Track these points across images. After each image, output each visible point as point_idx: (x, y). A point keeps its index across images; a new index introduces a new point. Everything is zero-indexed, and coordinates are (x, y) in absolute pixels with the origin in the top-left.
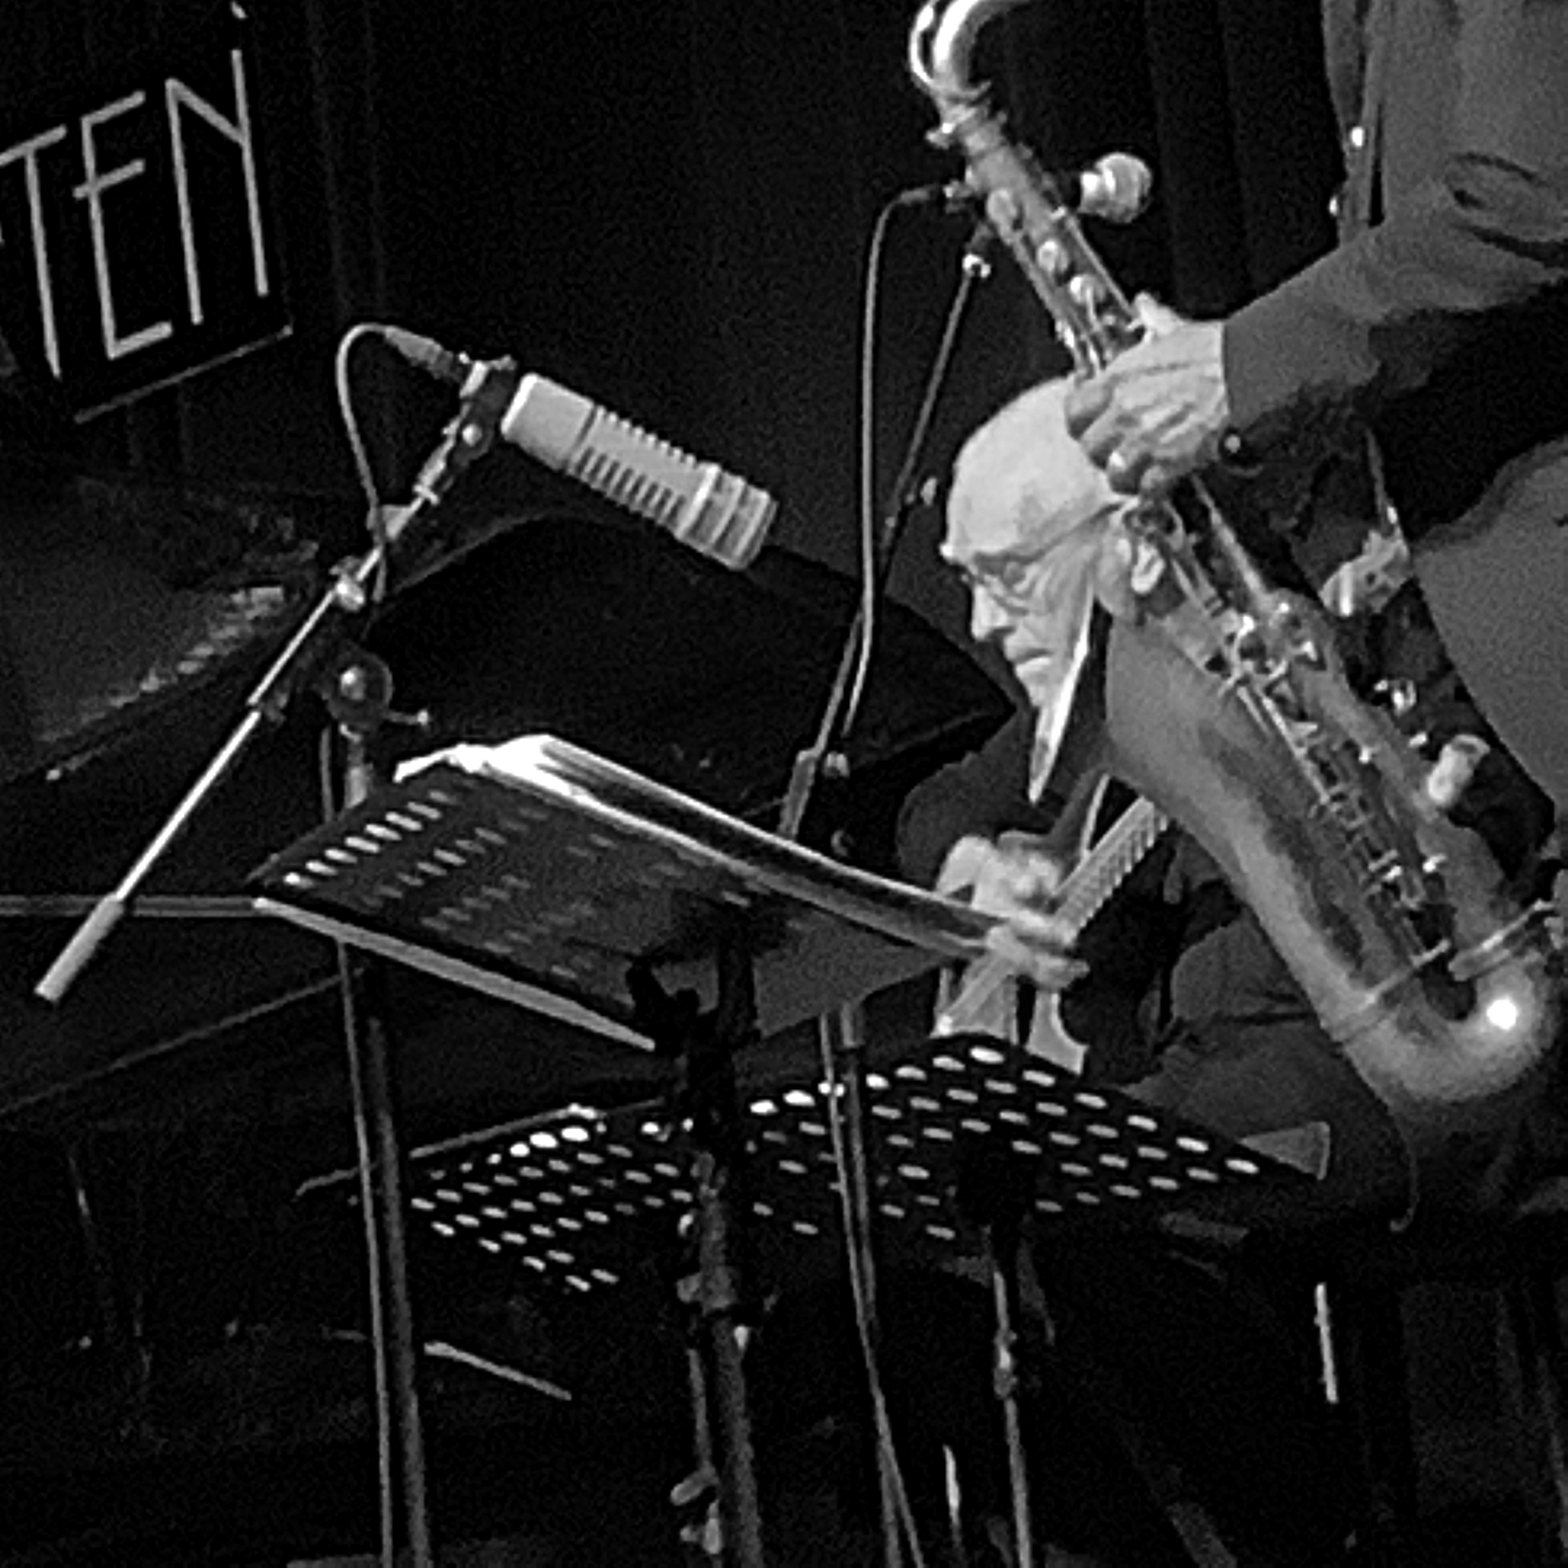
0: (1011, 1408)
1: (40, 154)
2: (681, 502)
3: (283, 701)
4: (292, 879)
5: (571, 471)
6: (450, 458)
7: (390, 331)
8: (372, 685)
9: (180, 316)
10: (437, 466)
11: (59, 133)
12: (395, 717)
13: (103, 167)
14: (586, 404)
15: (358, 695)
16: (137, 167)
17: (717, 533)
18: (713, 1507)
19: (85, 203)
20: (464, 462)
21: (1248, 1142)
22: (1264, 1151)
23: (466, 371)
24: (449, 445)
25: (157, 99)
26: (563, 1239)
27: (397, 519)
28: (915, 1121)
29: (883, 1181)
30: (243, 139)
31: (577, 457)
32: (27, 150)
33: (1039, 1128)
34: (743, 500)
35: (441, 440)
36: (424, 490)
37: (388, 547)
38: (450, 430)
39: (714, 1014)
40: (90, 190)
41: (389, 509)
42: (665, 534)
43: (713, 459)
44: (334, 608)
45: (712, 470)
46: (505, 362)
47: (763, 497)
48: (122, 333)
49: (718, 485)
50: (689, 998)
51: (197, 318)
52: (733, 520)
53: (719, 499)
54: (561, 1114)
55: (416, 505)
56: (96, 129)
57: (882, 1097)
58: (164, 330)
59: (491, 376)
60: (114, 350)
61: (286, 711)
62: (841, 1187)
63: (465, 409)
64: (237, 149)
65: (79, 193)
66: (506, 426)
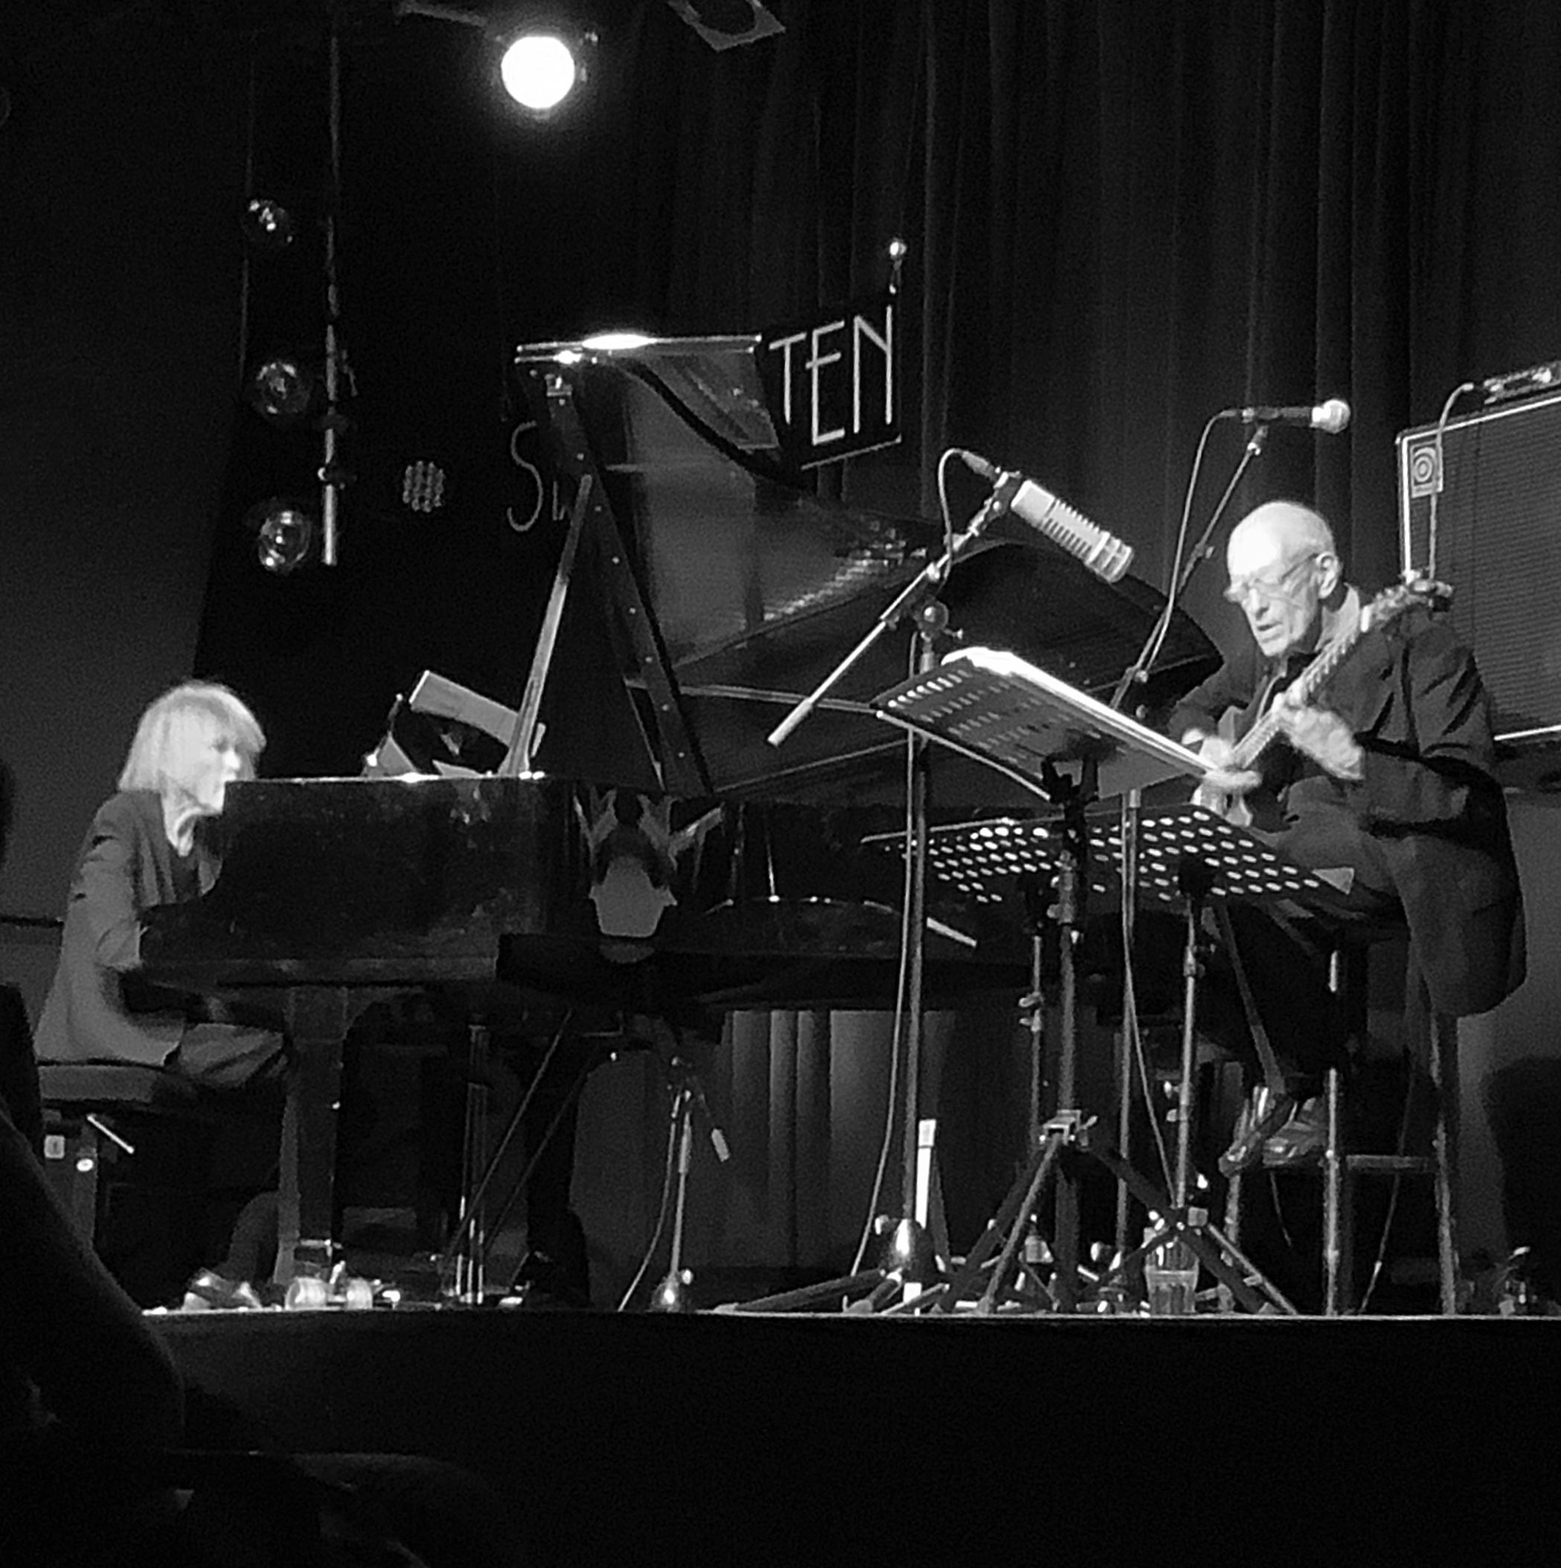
0: (1191, 981)
1: (793, 346)
2: (1089, 549)
3: (897, 619)
4: (892, 704)
5: (1041, 528)
6: (986, 516)
7: (966, 455)
8: (938, 616)
9: (849, 428)
10: (980, 519)
11: (802, 336)
12: (948, 632)
13: (821, 355)
14: (1052, 498)
15: (932, 620)
16: (837, 356)
17: (1105, 565)
18: (1038, 1011)
19: (810, 371)
20: (991, 519)
21: (1315, 872)
22: (1322, 877)
23: (998, 476)
24: (986, 510)
25: (850, 325)
26: (982, 879)
27: (959, 541)
28: (1162, 844)
30: (888, 349)
31: (1046, 521)
32: (787, 342)
34: (1119, 550)
35: (982, 507)
36: (973, 529)
37: (954, 556)
38: (988, 502)
39: (1078, 787)
40: (814, 364)
41: (955, 536)
42: (1081, 562)
43: (1108, 530)
44: (925, 579)
45: (1106, 535)
46: (1017, 474)
47: (1128, 550)
48: (821, 432)
49: (1109, 542)
50: (1068, 778)
51: (856, 429)
52: (1114, 559)
53: (1108, 549)
54: (997, 822)
55: (968, 535)
56: (821, 338)
57: (1150, 831)
58: (841, 433)
59: (1010, 479)
60: (816, 440)
61: (897, 624)
62: (1123, 871)
63: (996, 494)
64: (883, 354)
65: (808, 365)
66: (1014, 504)
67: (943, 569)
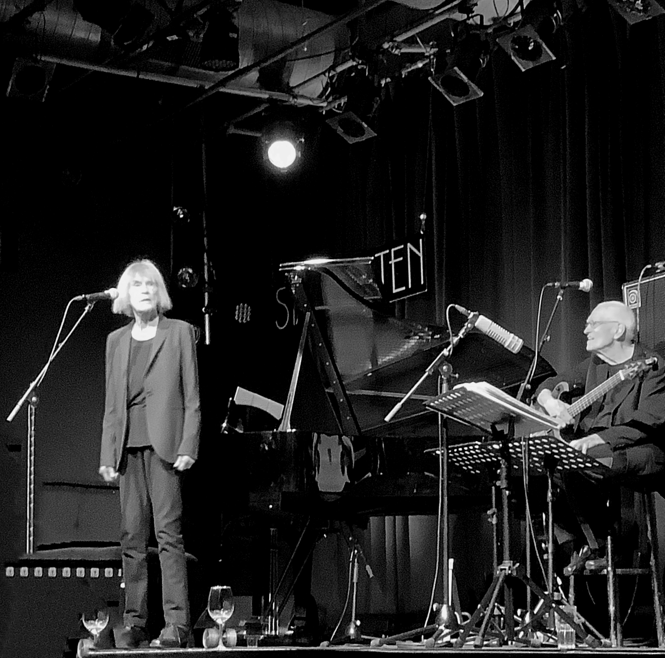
0: (550, 504)
1: (384, 255)
2: (506, 341)
3: (432, 370)
4: (432, 404)
5: (487, 334)
6: (465, 329)
7: (457, 306)
8: (448, 369)
9: (407, 286)
10: (463, 331)
11: (388, 251)
12: (452, 375)
13: (395, 258)
14: (490, 321)
15: (446, 371)
16: (401, 259)
17: (513, 346)
18: (494, 516)
19: (391, 264)
20: (468, 330)
21: (597, 460)
22: (600, 462)
23: (469, 314)
24: (465, 327)
25: (406, 247)
26: (471, 464)
27: (455, 340)
28: (537, 450)
29: (530, 460)
30: (421, 255)
31: (488, 331)
32: (381, 254)
33: (560, 453)
34: (518, 341)
35: (464, 326)
36: (461, 335)
37: (453, 345)
38: (466, 324)
39: (507, 434)
40: (392, 262)
41: (454, 338)
42: (503, 346)
43: (512, 333)
44: (443, 355)
45: (512, 335)
46: (477, 313)
47: (521, 341)
48: (396, 288)
49: (513, 338)
50: (503, 431)
51: (410, 286)
52: (515, 345)
53: (513, 340)
54: (474, 443)
55: (459, 337)
56: (394, 251)
57: (532, 445)
58: (404, 288)
59: (474, 315)
60: (395, 291)
61: (433, 373)
62: (523, 461)
63: (469, 321)
64: (420, 257)
65: (390, 262)
66: (476, 325)
67: (450, 351)
